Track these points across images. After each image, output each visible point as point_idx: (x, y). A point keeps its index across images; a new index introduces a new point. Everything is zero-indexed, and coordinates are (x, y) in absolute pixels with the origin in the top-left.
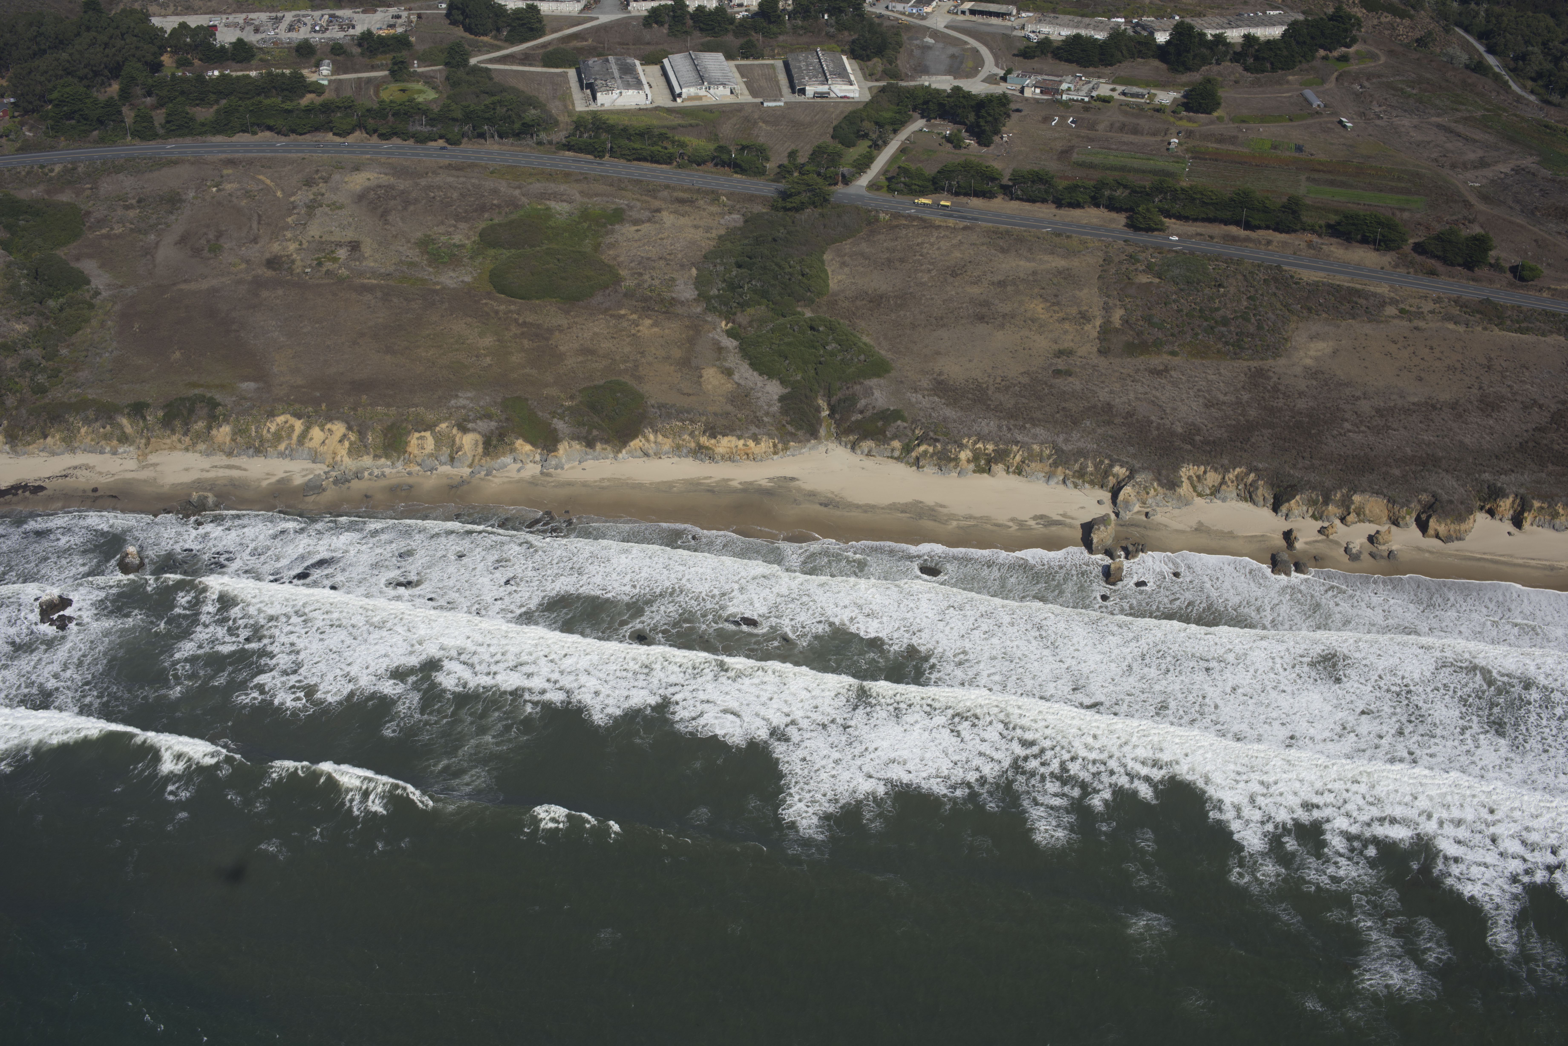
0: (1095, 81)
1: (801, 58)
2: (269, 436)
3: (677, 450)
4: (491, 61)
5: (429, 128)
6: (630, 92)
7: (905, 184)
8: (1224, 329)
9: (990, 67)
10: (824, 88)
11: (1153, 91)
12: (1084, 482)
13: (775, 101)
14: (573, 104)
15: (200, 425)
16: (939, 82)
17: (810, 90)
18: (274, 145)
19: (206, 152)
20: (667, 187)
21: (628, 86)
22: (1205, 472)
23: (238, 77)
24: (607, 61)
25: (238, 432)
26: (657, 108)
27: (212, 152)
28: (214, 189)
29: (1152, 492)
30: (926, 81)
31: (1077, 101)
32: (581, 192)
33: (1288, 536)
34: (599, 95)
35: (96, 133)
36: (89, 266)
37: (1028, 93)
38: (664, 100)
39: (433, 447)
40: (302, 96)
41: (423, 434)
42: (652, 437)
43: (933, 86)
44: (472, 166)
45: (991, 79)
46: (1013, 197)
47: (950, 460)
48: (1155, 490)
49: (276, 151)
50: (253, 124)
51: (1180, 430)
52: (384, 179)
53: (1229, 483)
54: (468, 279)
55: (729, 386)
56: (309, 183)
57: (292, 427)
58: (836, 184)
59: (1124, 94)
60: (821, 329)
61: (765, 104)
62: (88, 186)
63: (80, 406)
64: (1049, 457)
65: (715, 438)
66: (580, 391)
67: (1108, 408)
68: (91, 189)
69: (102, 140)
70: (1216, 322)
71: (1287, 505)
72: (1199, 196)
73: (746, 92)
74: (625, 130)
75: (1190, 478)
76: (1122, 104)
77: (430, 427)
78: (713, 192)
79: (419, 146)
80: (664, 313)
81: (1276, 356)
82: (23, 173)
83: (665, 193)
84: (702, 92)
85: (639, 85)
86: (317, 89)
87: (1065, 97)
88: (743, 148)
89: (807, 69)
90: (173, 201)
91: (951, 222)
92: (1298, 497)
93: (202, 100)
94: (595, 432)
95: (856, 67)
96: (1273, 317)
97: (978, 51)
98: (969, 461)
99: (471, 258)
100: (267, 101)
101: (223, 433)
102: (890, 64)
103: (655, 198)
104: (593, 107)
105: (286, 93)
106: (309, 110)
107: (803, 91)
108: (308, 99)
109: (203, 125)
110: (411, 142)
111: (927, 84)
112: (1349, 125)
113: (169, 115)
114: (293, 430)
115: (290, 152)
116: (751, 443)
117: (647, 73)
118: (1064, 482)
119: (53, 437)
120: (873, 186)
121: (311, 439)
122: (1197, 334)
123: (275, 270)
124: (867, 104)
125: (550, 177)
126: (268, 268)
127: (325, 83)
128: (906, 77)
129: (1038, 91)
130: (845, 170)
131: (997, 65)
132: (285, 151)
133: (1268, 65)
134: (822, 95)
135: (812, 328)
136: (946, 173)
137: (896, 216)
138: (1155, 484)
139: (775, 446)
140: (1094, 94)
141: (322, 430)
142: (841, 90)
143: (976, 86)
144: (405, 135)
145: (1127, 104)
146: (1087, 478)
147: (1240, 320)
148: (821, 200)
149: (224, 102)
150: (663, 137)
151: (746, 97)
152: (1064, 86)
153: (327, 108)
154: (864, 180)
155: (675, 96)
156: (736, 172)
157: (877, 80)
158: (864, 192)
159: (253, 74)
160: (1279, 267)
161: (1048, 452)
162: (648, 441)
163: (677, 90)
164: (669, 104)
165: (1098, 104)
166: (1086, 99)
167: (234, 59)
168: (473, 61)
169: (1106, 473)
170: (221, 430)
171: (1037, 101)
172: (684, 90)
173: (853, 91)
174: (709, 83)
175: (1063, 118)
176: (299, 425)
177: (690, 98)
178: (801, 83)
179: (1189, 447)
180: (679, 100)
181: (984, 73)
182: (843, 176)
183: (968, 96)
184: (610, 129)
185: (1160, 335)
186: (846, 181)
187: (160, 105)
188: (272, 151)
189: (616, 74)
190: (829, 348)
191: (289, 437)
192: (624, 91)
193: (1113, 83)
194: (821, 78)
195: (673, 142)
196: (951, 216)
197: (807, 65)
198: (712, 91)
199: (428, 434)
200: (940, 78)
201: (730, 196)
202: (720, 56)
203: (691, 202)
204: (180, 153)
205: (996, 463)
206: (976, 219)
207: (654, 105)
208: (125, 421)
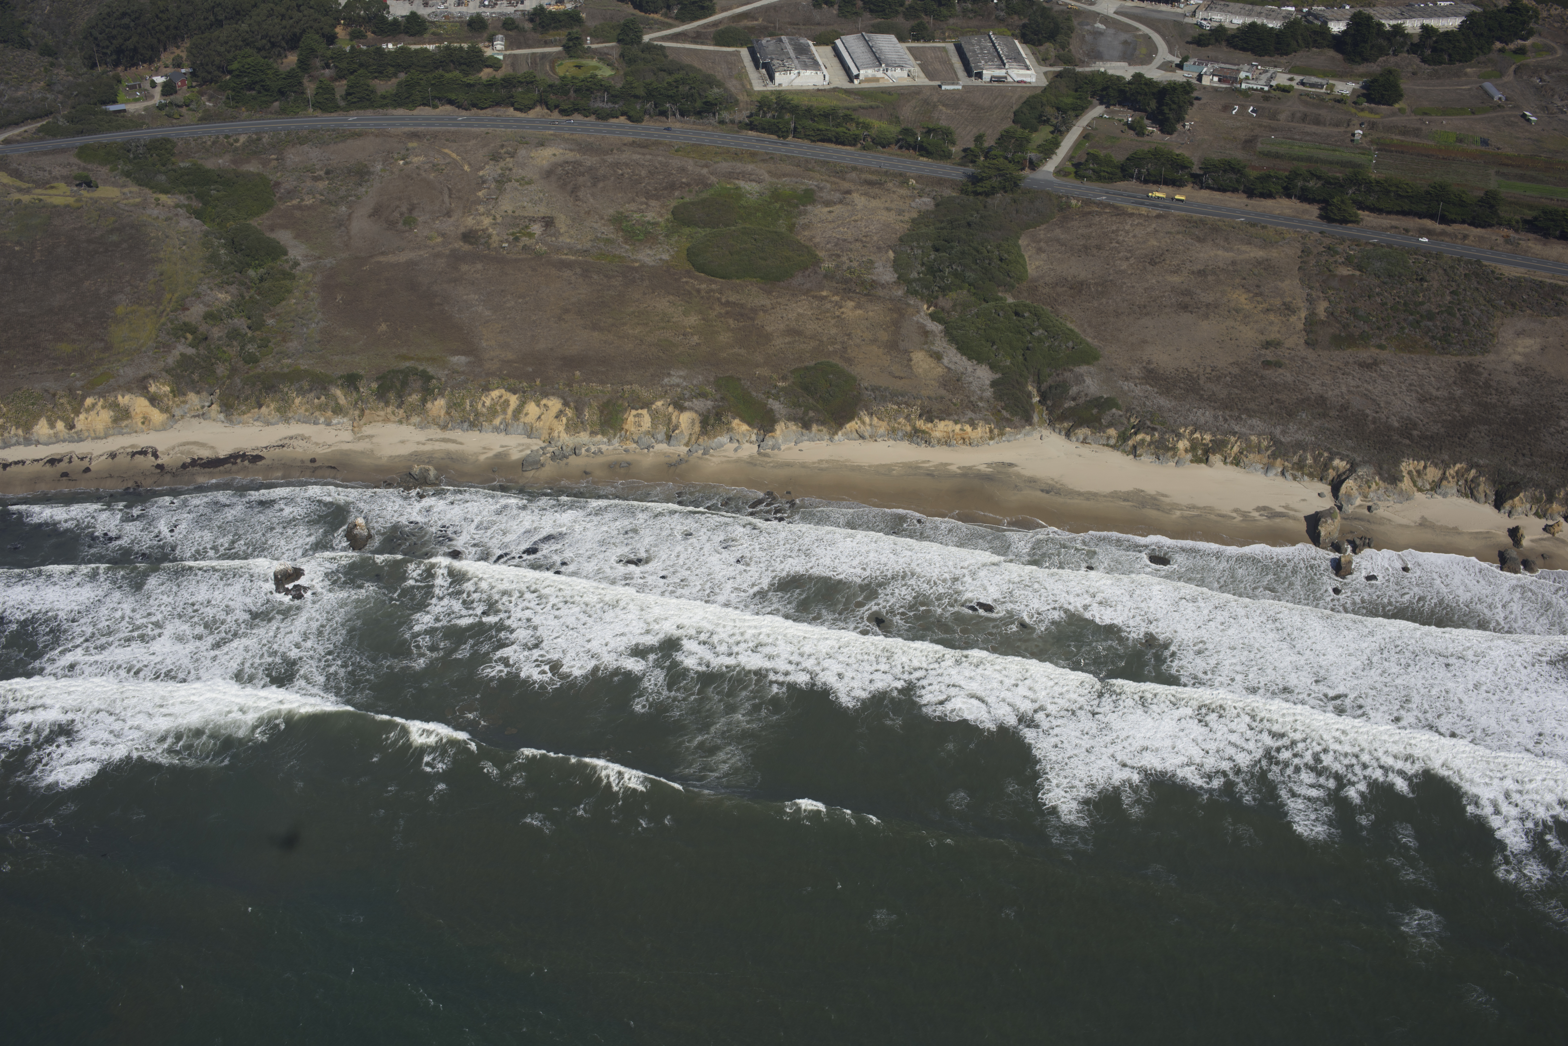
0: (1272, 70)
1: (974, 41)
2: (484, 410)
3: (892, 433)
4: (663, 38)
5: (610, 105)
6: (808, 72)
7: (1094, 170)
8: (1430, 324)
9: (1163, 54)
10: (1001, 73)
11: (1331, 82)
12: (1303, 474)
13: (953, 84)
14: (751, 84)
15: (415, 398)
16: (1114, 68)
17: (987, 74)
18: (456, 119)
19: (389, 125)
20: (854, 169)
21: (806, 67)
22: (1425, 467)
23: (416, 51)
24: (781, 40)
25: (452, 406)
26: (835, 89)
27: (394, 125)
28: (401, 162)
29: (1374, 486)
30: (1101, 67)
31: (1256, 90)
32: (769, 172)
33: (1514, 533)
34: (777, 75)
35: (277, 104)
36: (284, 237)
37: (1206, 81)
38: (841, 82)
39: (649, 424)
40: (480, 70)
41: (640, 411)
42: (867, 419)
43: (1110, 72)
44: (656, 143)
45: (1166, 66)
46: (1203, 186)
47: (1168, 449)
48: (1377, 484)
49: (458, 125)
50: (434, 98)
51: (1396, 424)
52: (570, 156)
53: (1450, 479)
54: (666, 257)
55: (940, 370)
56: (495, 157)
57: (507, 403)
58: (1023, 169)
59: (1302, 83)
60: (1026, 315)
61: (944, 87)
62: (273, 156)
63: (293, 377)
64: (1267, 448)
65: (932, 422)
66: (792, 372)
67: (1321, 400)
68: (277, 159)
69: (283, 112)
70: (1421, 316)
71: (1510, 502)
72: (1394, 189)
73: (922, 75)
74: (809, 110)
75: (1410, 473)
76: (1301, 94)
77: (647, 405)
78: (901, 175)
79: (600, 122)
80: (866, 295)
81: (1485, 351)
82: (209, 143)
83: (854, 175)
84: (880, 74)
85: (815, 66)
86: (494, 64)
87: (1244, 86)
88: (929, 131)
89: (982, 53)
90: (361, 173)
91: (1144, 210)
92: (1521, 495)
93: (380, 73)
94: (811, 414)
95: (1029, 52)
96: (1478, 312)
97: (1150, 38)
98: (1186, 451)
99: (667, 236)
100: (448, 75)
101: (438, 406)
102: (1063, 48)
103: (844, 179)
104: (771, 87)
105: (464, 67)
106: (490, 84)
107: (979, 75)
108: (486, 74)
109: (384, 97)
110: (592, 119)
111: (1102, 70)
112: (1533, 118)
113: (350, 87)
114: (508, 405)
115: (472, 126)
116: (968, 428)
117: (822, 53)
118: (1283, 474)
119: (268, 406)
120: (1060, 172)
121: (527, 414)
122: (1403, 328)
123: (471, 244)
124: (1045, 90)
125: (736, 156)
126: (465, 242)
127: (501, 57)
128: (1082, 63)
129: (1216, 79)
130: (1032, 155)
131: (1171, 52)
132: (467, 125)
133: (1446, 57)
134: (999, 79)
135: (1017, 314)
136: (1135, 160)
137: (1087, 202)
138: (1377, 478)
139: (991, 431)
140: (1274, 83)
141: (538, 405)
142: (1018, 75)
143: (1153, 73)
144: (586, 112)
145: (1307, 94)
146: (1306, 471)
147: (1445, 315)
148: (1011, 184)
149: (402, 76)
150: (847, 118)
151: (922, 80)
152: (1242, 75)
153: (508, 83)
154: (1051, 166)
155: (851, 78)
156: (922, 156)
157: (1051, 65)
158: (1052, 178)
159: (431, 47)
160: (1478, 262)
161: (1266, 443)
162: (864, 423)
163: (855, 72)
164: (847, 85)
165: (1278, 93)
166: (1266, 88)
167: (407, 33)
168: (646, 38)
169: (1326, 466)
170: (436, 403)
171: (1215, 89)
172: (862, 72)
173: (1030, 76)
174: (887, 65)
175: (1243, 108)
176: (514, 400)
177: (868, 80)
178: (977, 67)
179: (1407, 442)
180: (856, 82)
181: (1158, 60)
182: (1031, 162)
183: (1150, 83)
184: (794, 109)
185: (1366, 328)
186: (1033, 166)
187: (340, 77)
188: (454, 125)
189: (792, 54)
190: (1036, 334)
191: (504, 412)
192: (802, 72)
193: (1290, 72)
194: (997, 62)
195: (858, 124)
196: (1142, 204)
197: (981, 49)
198: (889, 73)
199: (644, 412)
200: (1114, 64)
201: (918, 179)
202: (893, 38)
203: (879, 184)
204: (363, 125)
205: (1214, 453)
206: (1168, 208)
207: (832, 86)
208: (338, 393)
